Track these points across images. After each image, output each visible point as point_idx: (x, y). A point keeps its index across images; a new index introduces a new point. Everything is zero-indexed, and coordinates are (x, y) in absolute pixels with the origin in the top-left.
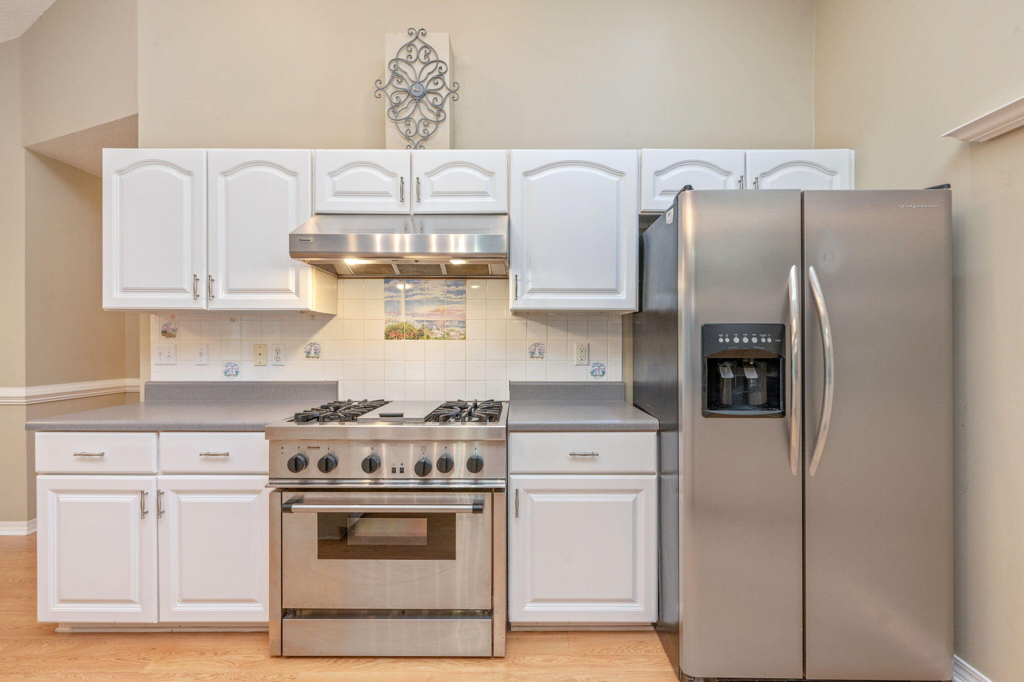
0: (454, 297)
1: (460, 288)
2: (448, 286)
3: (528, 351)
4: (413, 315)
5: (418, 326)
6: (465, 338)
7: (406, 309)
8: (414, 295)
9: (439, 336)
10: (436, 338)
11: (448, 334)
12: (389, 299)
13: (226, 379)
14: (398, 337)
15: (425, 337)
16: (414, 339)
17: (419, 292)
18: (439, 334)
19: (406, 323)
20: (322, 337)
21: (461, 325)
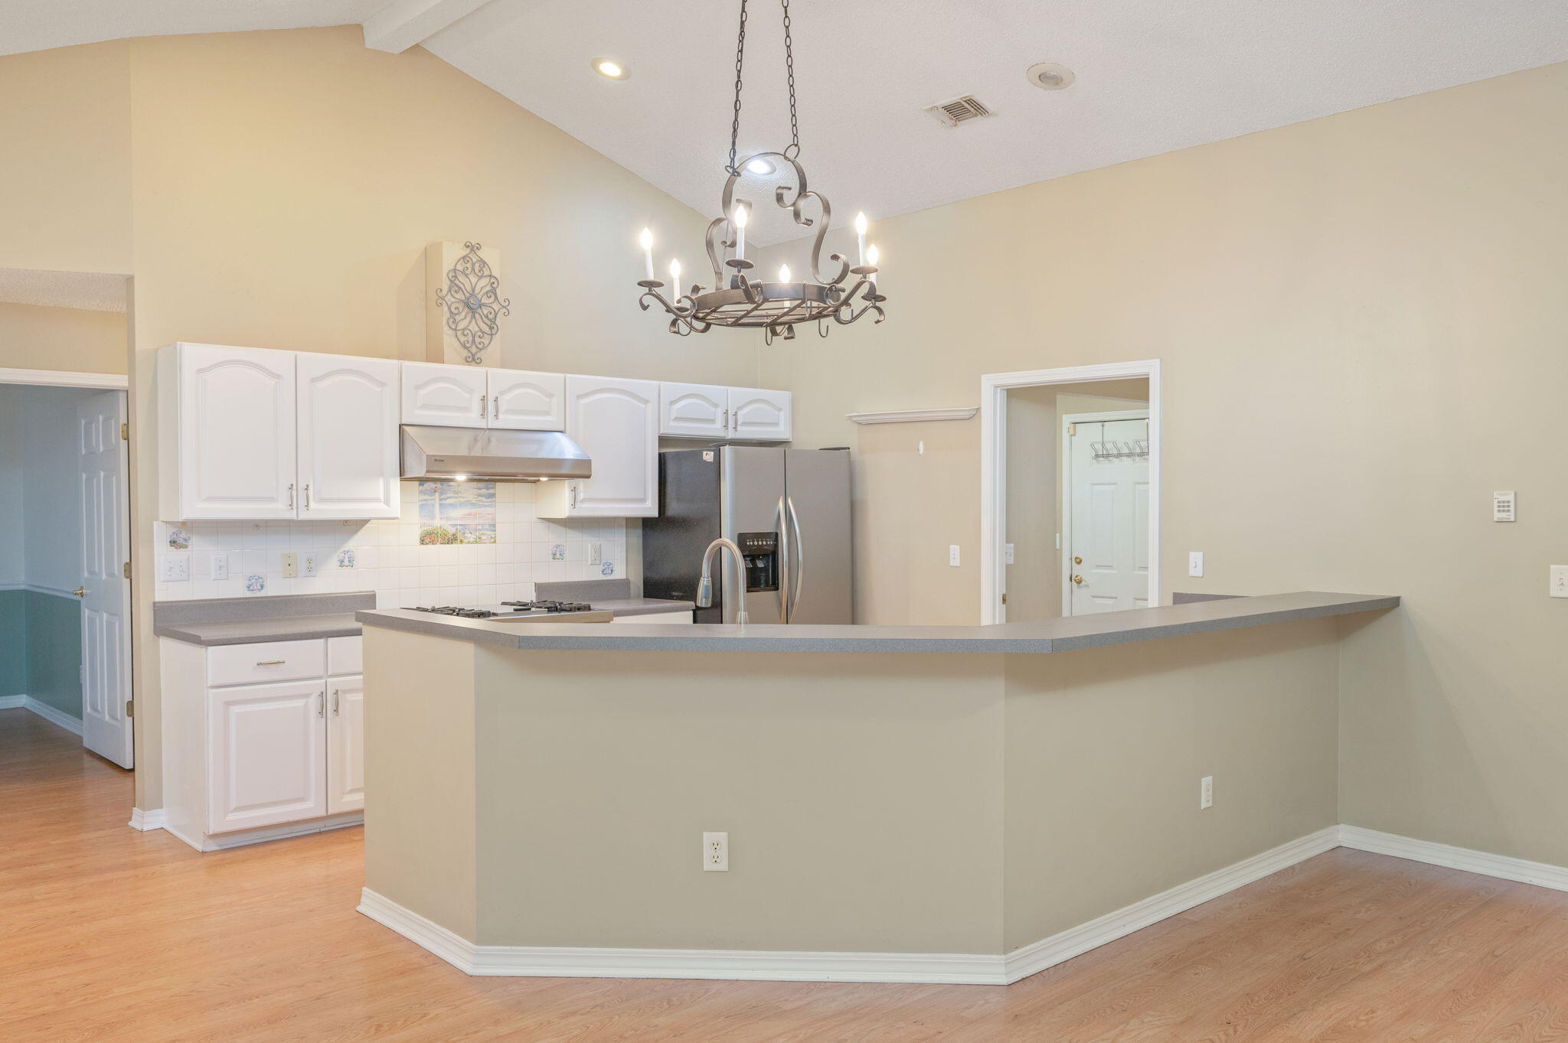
0: (485, 500)
1: (491, 491)
2: (480, 489)
3: (551, 552)
4: (448, 519)
5: (452, 530)
6: (495, 542)
7: (440, 512)
8: (448, 498)
9: (472, 540)
10: (469, 542)
11: (480, 538)
12: (424, 502)
13: (249, 594)
14: (433, 542)
15: (459, 541)
16: (448, 543)
17: (452, 495)
18: (471, 537)
19: (440, 528)
20: (357, 544)
21: (492, 528)
